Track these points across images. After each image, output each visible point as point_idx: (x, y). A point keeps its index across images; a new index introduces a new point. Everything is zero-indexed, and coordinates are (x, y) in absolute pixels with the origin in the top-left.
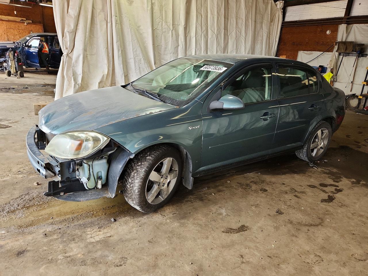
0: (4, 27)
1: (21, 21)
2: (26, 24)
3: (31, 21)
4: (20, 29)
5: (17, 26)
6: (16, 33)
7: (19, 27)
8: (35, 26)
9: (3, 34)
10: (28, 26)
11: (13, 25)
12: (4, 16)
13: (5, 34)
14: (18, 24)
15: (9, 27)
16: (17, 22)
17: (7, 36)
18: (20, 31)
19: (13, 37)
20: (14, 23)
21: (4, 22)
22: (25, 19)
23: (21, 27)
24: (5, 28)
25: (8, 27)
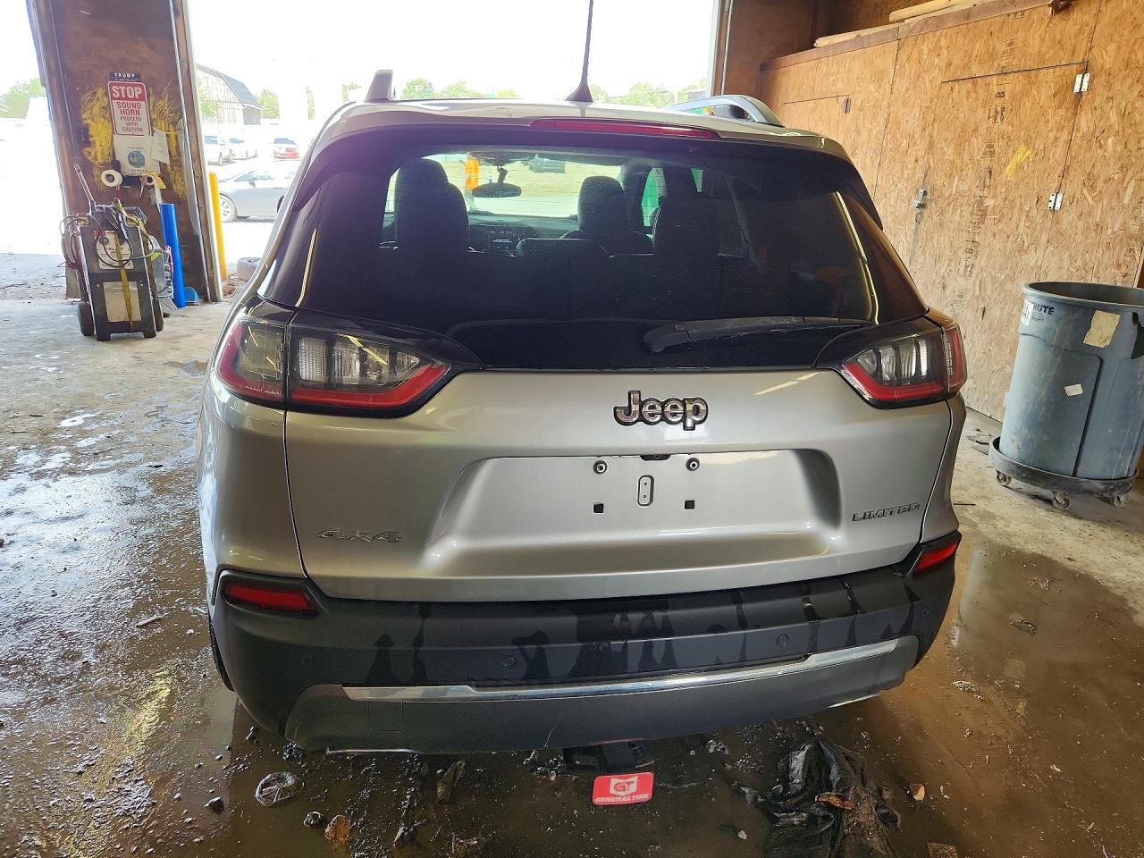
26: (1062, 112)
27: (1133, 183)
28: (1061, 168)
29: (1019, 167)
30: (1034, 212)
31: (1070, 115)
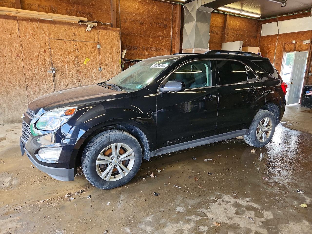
0: (44, 35)
1: (79, 23)
2: (89, 29)
3: (96, 24)
4: (78, 39)
5: (71, 34)
6: (70, 49)
7: (75, 35)
8: (106, 33)
9: (42, 51)
10: (92, 32)
11: (62, 31)
12: (45, 13)
13: (45, 51)
14: (74, 30)
15: (54, 35)
16: (72, 24)
17: (51, 56)
18: (78, 44)
19: (62, 58)
20: (66, 27)
21: (45, 26)
22: (85, 19)
23: (79, 35)
24: (47, 38)
25: (52, 36)
26: (96, 52)
27: (116, 65)
28: (99, 63)
29: (88, 63)
30: (95, 72)
31: (98, 52)
